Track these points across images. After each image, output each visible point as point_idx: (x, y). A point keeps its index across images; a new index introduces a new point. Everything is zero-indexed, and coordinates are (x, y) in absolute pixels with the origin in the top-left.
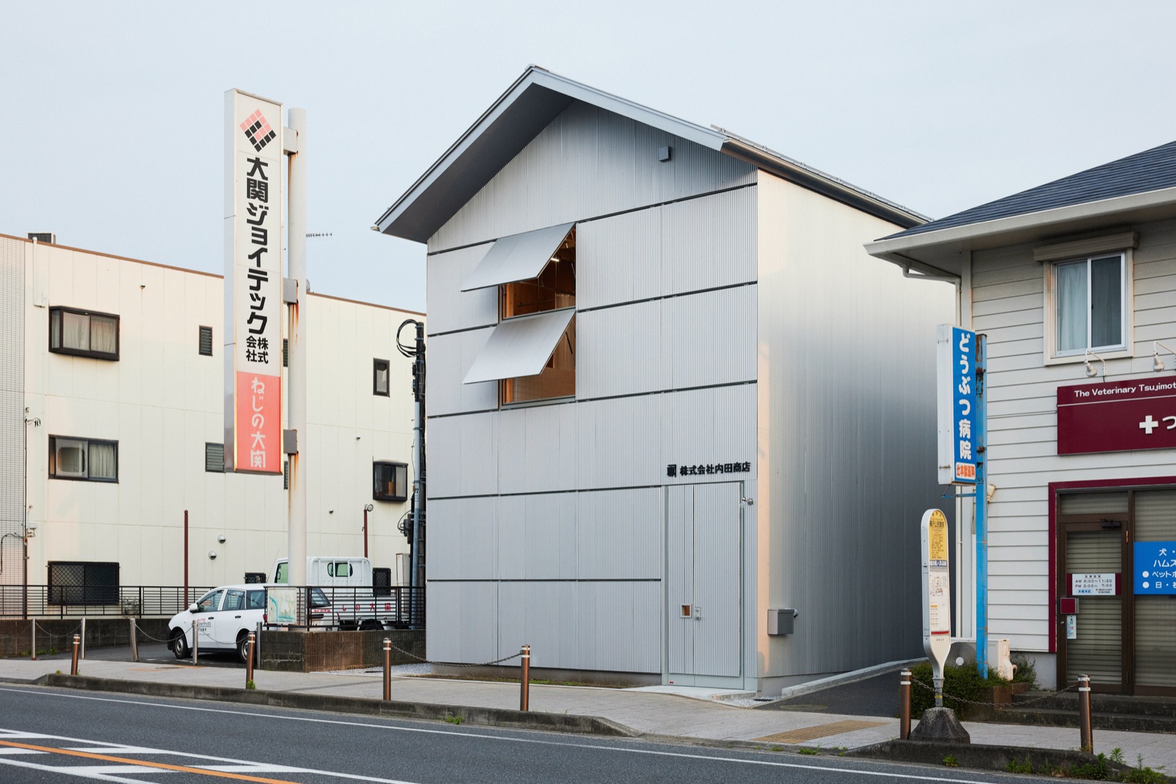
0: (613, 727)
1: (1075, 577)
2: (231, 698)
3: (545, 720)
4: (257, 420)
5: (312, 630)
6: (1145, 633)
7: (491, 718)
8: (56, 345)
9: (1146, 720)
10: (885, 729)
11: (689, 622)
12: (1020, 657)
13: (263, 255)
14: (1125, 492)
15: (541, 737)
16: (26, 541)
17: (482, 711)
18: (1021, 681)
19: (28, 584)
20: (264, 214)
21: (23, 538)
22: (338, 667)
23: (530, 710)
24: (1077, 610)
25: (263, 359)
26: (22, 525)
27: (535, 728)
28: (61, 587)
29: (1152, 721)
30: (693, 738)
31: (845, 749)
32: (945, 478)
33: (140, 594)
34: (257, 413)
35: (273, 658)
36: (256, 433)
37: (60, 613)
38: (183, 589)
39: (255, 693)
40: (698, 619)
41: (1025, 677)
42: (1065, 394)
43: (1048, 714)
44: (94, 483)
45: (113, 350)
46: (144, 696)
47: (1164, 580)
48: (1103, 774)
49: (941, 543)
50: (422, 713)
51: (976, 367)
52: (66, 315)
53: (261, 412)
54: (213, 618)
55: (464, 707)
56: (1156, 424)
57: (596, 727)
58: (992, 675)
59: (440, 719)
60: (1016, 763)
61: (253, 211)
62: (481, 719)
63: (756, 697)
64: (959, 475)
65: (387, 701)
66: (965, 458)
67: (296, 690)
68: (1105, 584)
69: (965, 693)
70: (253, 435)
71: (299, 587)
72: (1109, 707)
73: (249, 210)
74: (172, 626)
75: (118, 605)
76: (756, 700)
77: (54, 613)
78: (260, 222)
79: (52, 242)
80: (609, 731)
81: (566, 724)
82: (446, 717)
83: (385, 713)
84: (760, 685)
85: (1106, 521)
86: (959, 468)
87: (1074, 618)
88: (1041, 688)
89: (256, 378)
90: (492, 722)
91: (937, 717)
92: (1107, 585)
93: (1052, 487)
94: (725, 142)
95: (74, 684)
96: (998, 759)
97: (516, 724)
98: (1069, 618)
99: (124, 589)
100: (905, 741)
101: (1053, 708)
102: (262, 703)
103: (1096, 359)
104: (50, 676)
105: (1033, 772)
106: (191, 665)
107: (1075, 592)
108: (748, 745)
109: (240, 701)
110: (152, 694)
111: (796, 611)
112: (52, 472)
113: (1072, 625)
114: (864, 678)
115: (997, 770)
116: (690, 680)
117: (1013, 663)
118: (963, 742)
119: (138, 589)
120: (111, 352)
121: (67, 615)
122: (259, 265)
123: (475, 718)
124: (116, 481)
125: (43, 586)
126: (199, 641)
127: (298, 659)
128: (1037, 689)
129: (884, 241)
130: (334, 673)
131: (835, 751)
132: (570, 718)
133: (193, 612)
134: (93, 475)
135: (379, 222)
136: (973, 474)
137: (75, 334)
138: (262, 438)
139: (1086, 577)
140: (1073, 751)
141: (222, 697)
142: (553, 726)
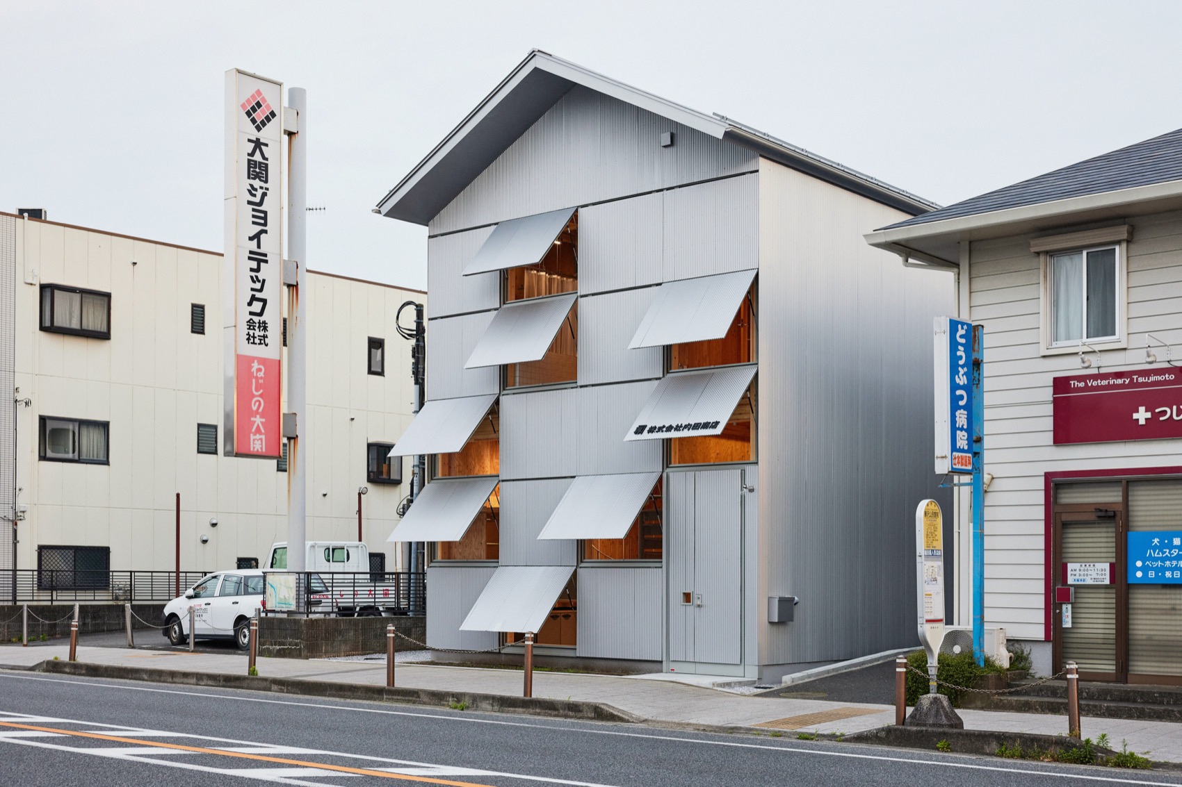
0: (616, 713)
1: (1070, 566)
2: (233, 684)
3: (549, 707)
4: (257, 403)
5: (311, 616)
6: (1139, 622)
7: (494, 704)
8: (47, 324)
9: (1137, 708)
10: (882, 716)
11: (690, 609)
12: (1017, 645)
13: (263, 236)
14: (1118, 482)
15: (545, 723)
16: (16, 524)
17: (486, 697)
18: (1017, 669)
19: (18, 568)
20: (264, 195)
21: (12, 521)
22: (337, 654)
23: (534, 696)
24: (1072, 599)
25: (262, 342)
26: (12, 508)
27: (539, 714)
28: (52, 571)
29: (1143, 709)
30: (694, 724)
31: (843, 735)
32: (941, 467)
33: (131, 579)
34: (257, 396)
35: (272, 645)
36: (256, 417)
37: (50, 598)
38: (175, 574)
39: (257, 679)
40: (699, 606)
41: (1021, 666)
42: (1061, 384)
43: (1042, 702)
44: (84, 465)
45: (104, 329)
46: (145, 683)
47: (1157, 570)
48: (1089, 759)
49: (936, 533)
50: (425, 699)
51: (973, 358)
52: (57, 293)
53: (261, 396)
54: (209, 604)
55: (468, 694)
56: (1149, 415)
57: (600, 713)
58: (988, 663)
59: (444, 705)
60: (1006, 749)
61: (254, 192)
62: (485, 705)
63: (756, 685)
64: (955, 464)
65: (391, 688)
66: (962, 448)
67: (298, 676)
68: (1100, 573)
69: (961, 680)
70: (253, 419)
71: (299, 573)
72: (1103, 695)
73: (249, 190)
74: (167, 611)
75: (108, 590)
76: (757, 688)
77: (44, 599)
78: (260, 204)
79: (43, 218)
80: (612, 717)
81: (569, 710)
82: (450, 703)
83: (389, 699)
84: (760, 673)
85: (1101, 511)
86: (955, 458)
87: (1069, 606)
88: (1037, 676)
89: (256, 361)
90: (496, 708)
91: (931, 703)
92: (1102, 575)
93: (1048, 476)
94: (727, 130)
95: (73, 671)
96: (989, 744)
97: (520, 710)
98: (1064, 607)
99: (114, 574)
100: (901, 727)
101: (1048, 696)
102: (265, 689)
103: (1091, 350)
104: (48, 663)
105: (1023, 757)
106: (188, 651)
107: (1070, 581)
108: (749, 730)
109: (242, 688)
110: (153, 681)
111: (796, 598)
112: (42, 454)
113: (1067, 614)
114: (864, 666)
115: (987, 754)
116: (691, 668)
117: (1009, 651)
118: (956, 728)
119: (129, 574)
120: (102, 330)
121: (57, 600)
122: (259, 247)
123: (479, 704)
124: (107, 463)
125: (33, 571)
126: (196, 627)
127: (296, 645)
128: (1033, 677)
129: (883, 231)
130: (334, 660)
131: (832, 737)
132: (573, 704)
133: (189, 597)
134: (84, 457)
135: (381, 204)
136: (970, 463)
137: (66, 312)
138: (262, 422)
139: (1081, 566)
140: (1061, 736)
141: (224, 683)
142: (556, 713)
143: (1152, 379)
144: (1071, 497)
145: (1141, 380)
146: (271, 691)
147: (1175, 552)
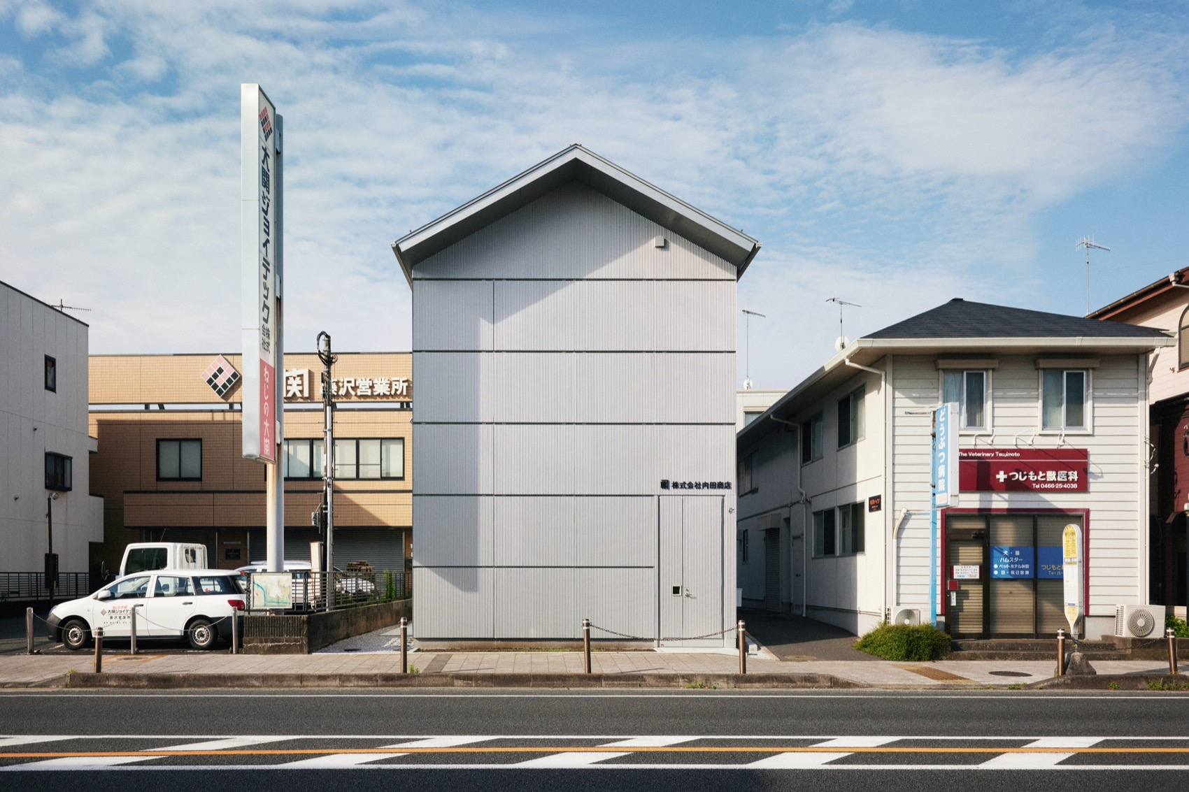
1: (955, 567)
4: (266, 408)
11: (678, 598)
13: (268, 245)
14: (984, 516)
20: (268, 205)
23: (752, 672)
25: (268, 348)
27: (777, 687)
34: (266, 401)
35: (261, 642)
36: (266, 421)
40: (687, 596)
50: (653, 682)
56: (1005, 476)
59: (678, 685)
61: (264, 200)
68: (974, 571)
70: (264, 423)
73: (263, 197)
78: (267, 213)
81: (806, 681)
85: (974, 533)
87: (954, 593)
89: (266, 367)
91: (1081, 659)
93: (943, 511)
98: (952, 593)
102: (445, 685)
107: (955, 576)
113: (953, 597)
116: (679, 643)
122: (266, 255)
123: (714, 682)
127: (296, 641)
132: (806, 676)
133: (104, 599)
138: (268, 427)
139: (962, 567)
141: (384, 683)
142: (794, 684)
143: (1007, 455)
144: (959, 525)
145: (1001, 455)
146: (454, 686)
147: (1016, 559)
